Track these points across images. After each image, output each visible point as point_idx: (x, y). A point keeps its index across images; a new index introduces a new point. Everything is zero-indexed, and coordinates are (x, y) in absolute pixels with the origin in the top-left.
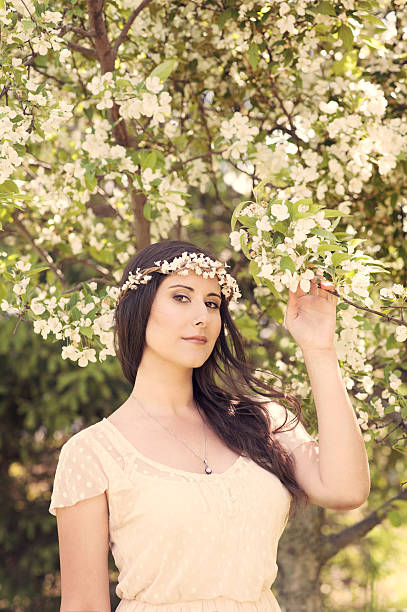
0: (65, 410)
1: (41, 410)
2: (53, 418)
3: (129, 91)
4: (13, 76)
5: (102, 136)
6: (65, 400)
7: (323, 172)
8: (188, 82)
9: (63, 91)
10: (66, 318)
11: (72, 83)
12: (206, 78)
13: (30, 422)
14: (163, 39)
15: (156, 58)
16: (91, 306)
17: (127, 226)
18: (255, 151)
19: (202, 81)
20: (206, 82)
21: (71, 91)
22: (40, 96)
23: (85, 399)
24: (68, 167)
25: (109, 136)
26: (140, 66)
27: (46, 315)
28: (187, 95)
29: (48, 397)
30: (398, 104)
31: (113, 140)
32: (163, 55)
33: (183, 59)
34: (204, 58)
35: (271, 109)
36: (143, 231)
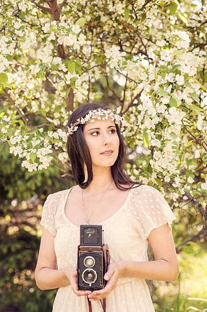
0: (29, 189)
2: (22, 193)
3: (64, 31)
4: (7, 21)
6: (29, 185)
8: (95, 27)
9: (33, 30)
11: (37, 26)
12: (105, 25)
13: (10, 195)
14: (84, 5)
15: (80, 14)
18: (126, 64)
19: (103, 27)
20: (104, 27)
21: (36, 29)
22: (20, 31)
23: (39, 184)
24: (32, 67)
26: (72, 18)
27: (16, 145)
28: (95, 34)
29: (20, 183)
30: (200, 43)
32: (84, 13)
33: (93, 15)
34: (104, 15)
35: (136, 43)
36: (70, 100)
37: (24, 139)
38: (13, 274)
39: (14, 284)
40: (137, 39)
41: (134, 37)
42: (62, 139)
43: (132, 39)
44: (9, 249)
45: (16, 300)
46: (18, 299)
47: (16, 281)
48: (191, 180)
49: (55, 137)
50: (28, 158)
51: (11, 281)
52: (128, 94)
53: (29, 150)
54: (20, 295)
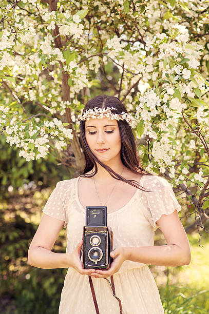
0: (21, 176)
1: (10, 176)
3: (63, 21)
4: (6, 14)
5: (48, 43)
7: (156, 68)
8: (93, 17)
10: (22, 136)
12: (102, 15)
13: (4, 182)
15: (78, 4)
16: (35, 131)
17: (59, 86)
18: (123, 55)
19: (100, 17)
22: (20, 25)
24: (31, 57)
25: (52, 43)
27: (13, 135)
28: (92, 23)
30: (197, 34)
31: (54, 45)
32: (81, 3)
34: (102, 5)
35: (134, 33)
36: (66, 90)
37: (21, 129)
38: (9, 261)
39: (11, 272)
40: (134, 29)
41: (132, 27)
42: (58, 128)
43: (129, 29)
44: (7, 237)
45: (11, 288)
46: (14, 287)
47: (12, 268)
48: (185, 171)
49: (51, 126)
50: (26, 148)
51: (7, 268)
52: (125, 83)
53: (27, 140)
54: (16, 283)
